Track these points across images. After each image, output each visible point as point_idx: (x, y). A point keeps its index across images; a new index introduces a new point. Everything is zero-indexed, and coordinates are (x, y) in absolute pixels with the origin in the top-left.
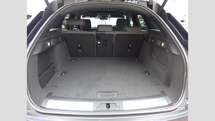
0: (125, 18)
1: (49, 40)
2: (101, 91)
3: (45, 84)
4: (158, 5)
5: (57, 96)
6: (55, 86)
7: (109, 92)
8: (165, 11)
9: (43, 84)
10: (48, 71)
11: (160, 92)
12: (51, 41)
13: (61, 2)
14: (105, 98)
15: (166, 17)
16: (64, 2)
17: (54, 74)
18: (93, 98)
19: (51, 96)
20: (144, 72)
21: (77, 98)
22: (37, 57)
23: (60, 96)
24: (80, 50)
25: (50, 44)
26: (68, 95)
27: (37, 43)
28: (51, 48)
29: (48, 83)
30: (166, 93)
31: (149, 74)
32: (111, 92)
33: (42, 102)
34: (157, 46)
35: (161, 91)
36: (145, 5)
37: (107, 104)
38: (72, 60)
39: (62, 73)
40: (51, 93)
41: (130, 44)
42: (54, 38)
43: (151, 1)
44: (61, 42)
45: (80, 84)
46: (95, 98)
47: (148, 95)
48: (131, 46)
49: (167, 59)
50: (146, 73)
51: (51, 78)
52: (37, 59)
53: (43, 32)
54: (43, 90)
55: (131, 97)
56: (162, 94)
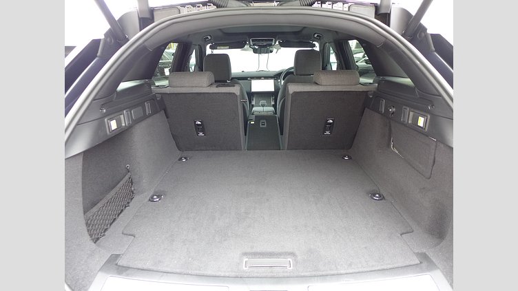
0: (317, 48)
1: (111, 114)
2: (249, 250)
3: (106, 230)
4: (406, 14)
5: (131, 265)
6: (130, 235)
7: (271, 255)
8: (425, 29)
9: (97, 232)
10: (113, 193)
11: (415, 258)
12: (122, 116)
13: (147, 15)
14: (261, 272)
15: (430, 46)
16: (155, 13)
17: (132, 199)
18: (227, 274)
19: (117, 264)
20: (368, 193)
21: (185, 271)
22: (79, 164)
23: (140, 266)
24: (201, 134)
25: (119, 123)
26: (160, 262)
27: (78, 124)
28: (121, 134)
29: (114, 224)
30: (434, 260)
31: (382, 198)
32: (278, 255)
33: (91, 283)
34: (403, 124)
35: (418, 254)
36: (370, 13)
38: (181, 159)
39: (152, 197)
40: (117, 256)
41: (330, 118)
42: (130, 108)
43: (385, 3)
44: (150, 115)
45: (195, 230)
46: (233, 274)
47: (383, 267)
48: (331, 121)
49: (434, 162)
50: (374, 195)
51: (122, 211)
52: (80, 167)
53: (97, 94)
54: (99, 246)
55: (332, 272)
56: (421, 263)
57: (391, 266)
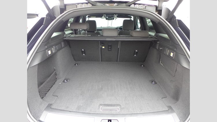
1: (49, 48)
2: (103, 103)
3: (46, 93)
4: (168, 10)
5: (56, 108)
6: (55, 96)
7: (111, 105)
8: (175, 17)
9: (43, 94)
10: (49, 79)
11: (167, 108)
12: (53, 49)
13: (63, 7)
14: (107, 112)
15: (176, 25)
16: (67, 7)
17: (56, 81)
18: (94, 113)
19: (51, 108)
20: (150, 81)
21: (78, 111)
22: (37, 68)
23: (60, 109)
24: (84, 54)
25: (52, 52)
26: (68, 107)
27: (36, 53)
28: (52, 56)
29: (49, 91)
30: (174, 109)
31: (156, 83)
32: (114, 105)
33: (41, 115)
34: (165, 54)
35: (168, 106)
36: (153, 10)
37: (109, 120)
38: (75, 65)
39: (64, 81)
40: (51, 104)
41: (137, 50)
42: (56, 45)
43: (160, 6)
44: (64, 47)
45: (81, 94)
46: (96, 113)
47: (154, 111)
48: (137, 51)
49: (176, 70)
50: (153, 82)
51: (52, 86)
52: (37, 69)
53: (43, 40)
54: (43, 100)
55: (135, 113)
56: (169, 110)
57: (157, 111)
